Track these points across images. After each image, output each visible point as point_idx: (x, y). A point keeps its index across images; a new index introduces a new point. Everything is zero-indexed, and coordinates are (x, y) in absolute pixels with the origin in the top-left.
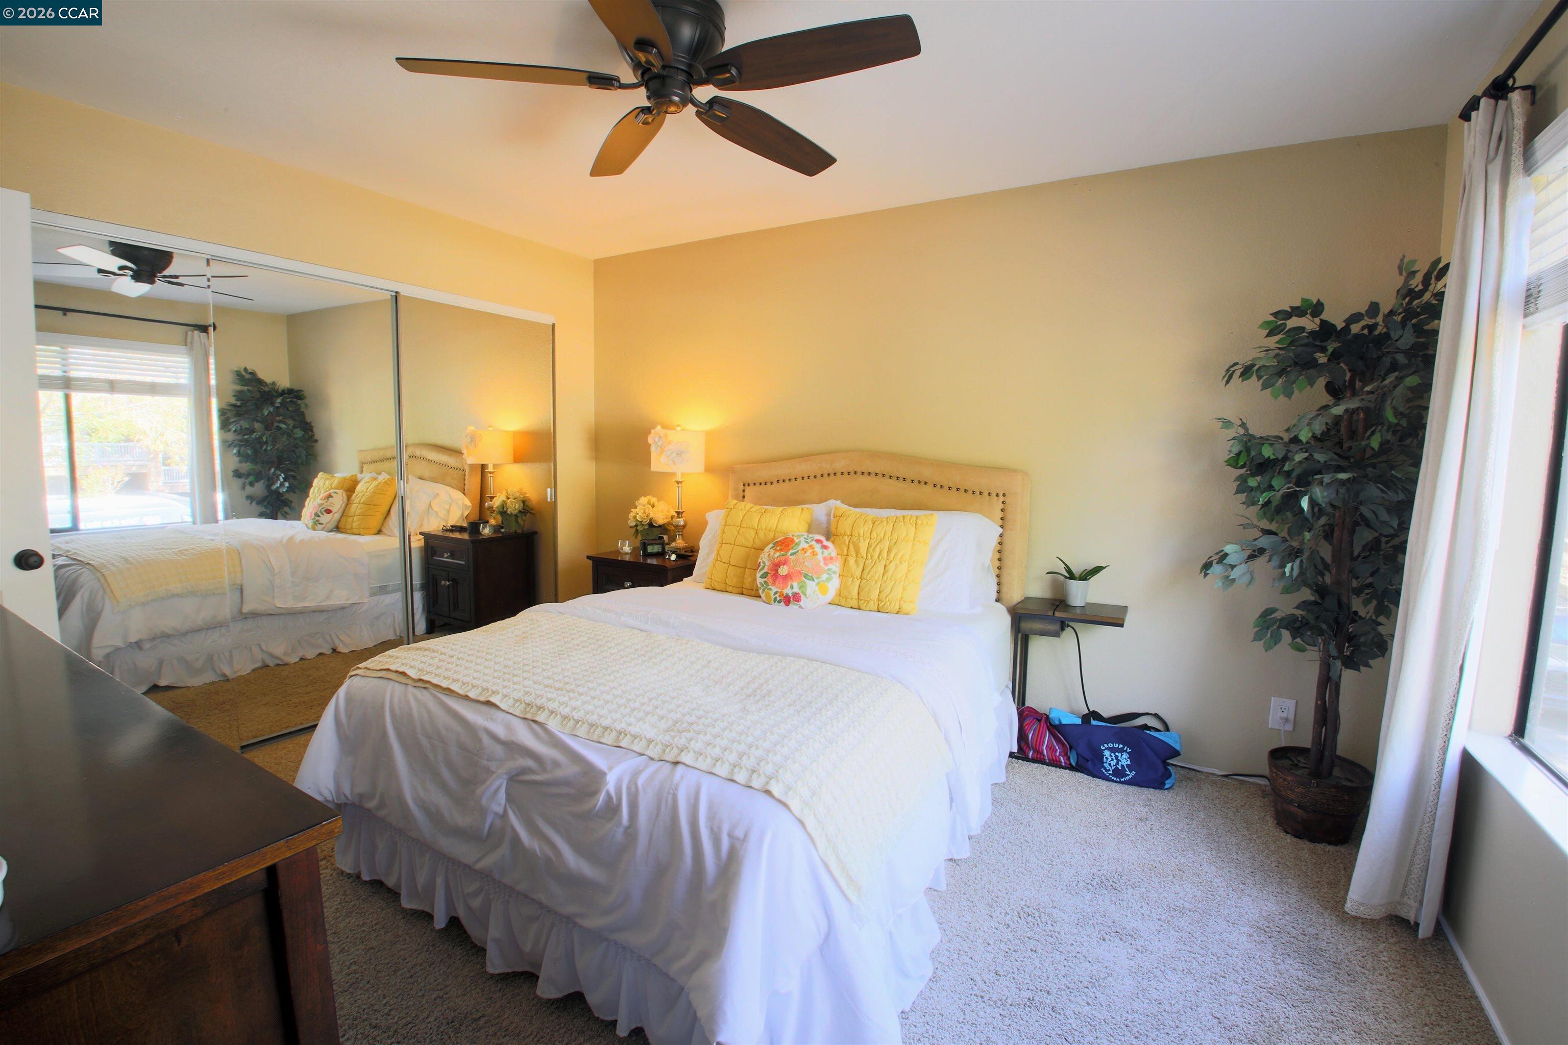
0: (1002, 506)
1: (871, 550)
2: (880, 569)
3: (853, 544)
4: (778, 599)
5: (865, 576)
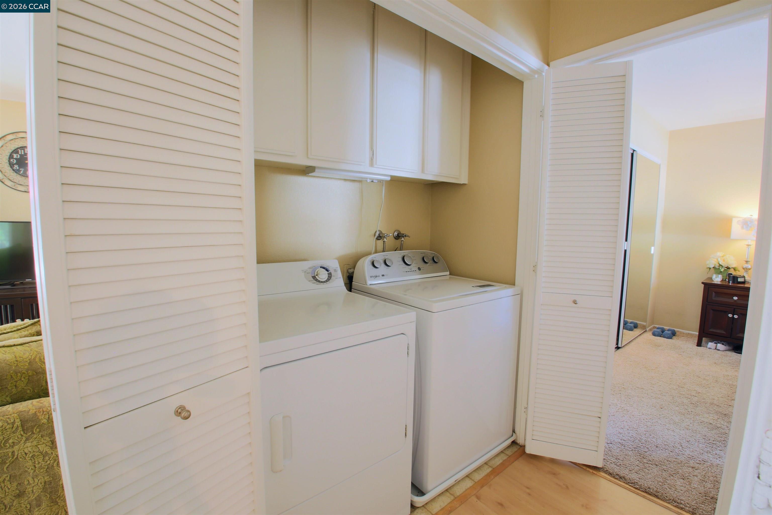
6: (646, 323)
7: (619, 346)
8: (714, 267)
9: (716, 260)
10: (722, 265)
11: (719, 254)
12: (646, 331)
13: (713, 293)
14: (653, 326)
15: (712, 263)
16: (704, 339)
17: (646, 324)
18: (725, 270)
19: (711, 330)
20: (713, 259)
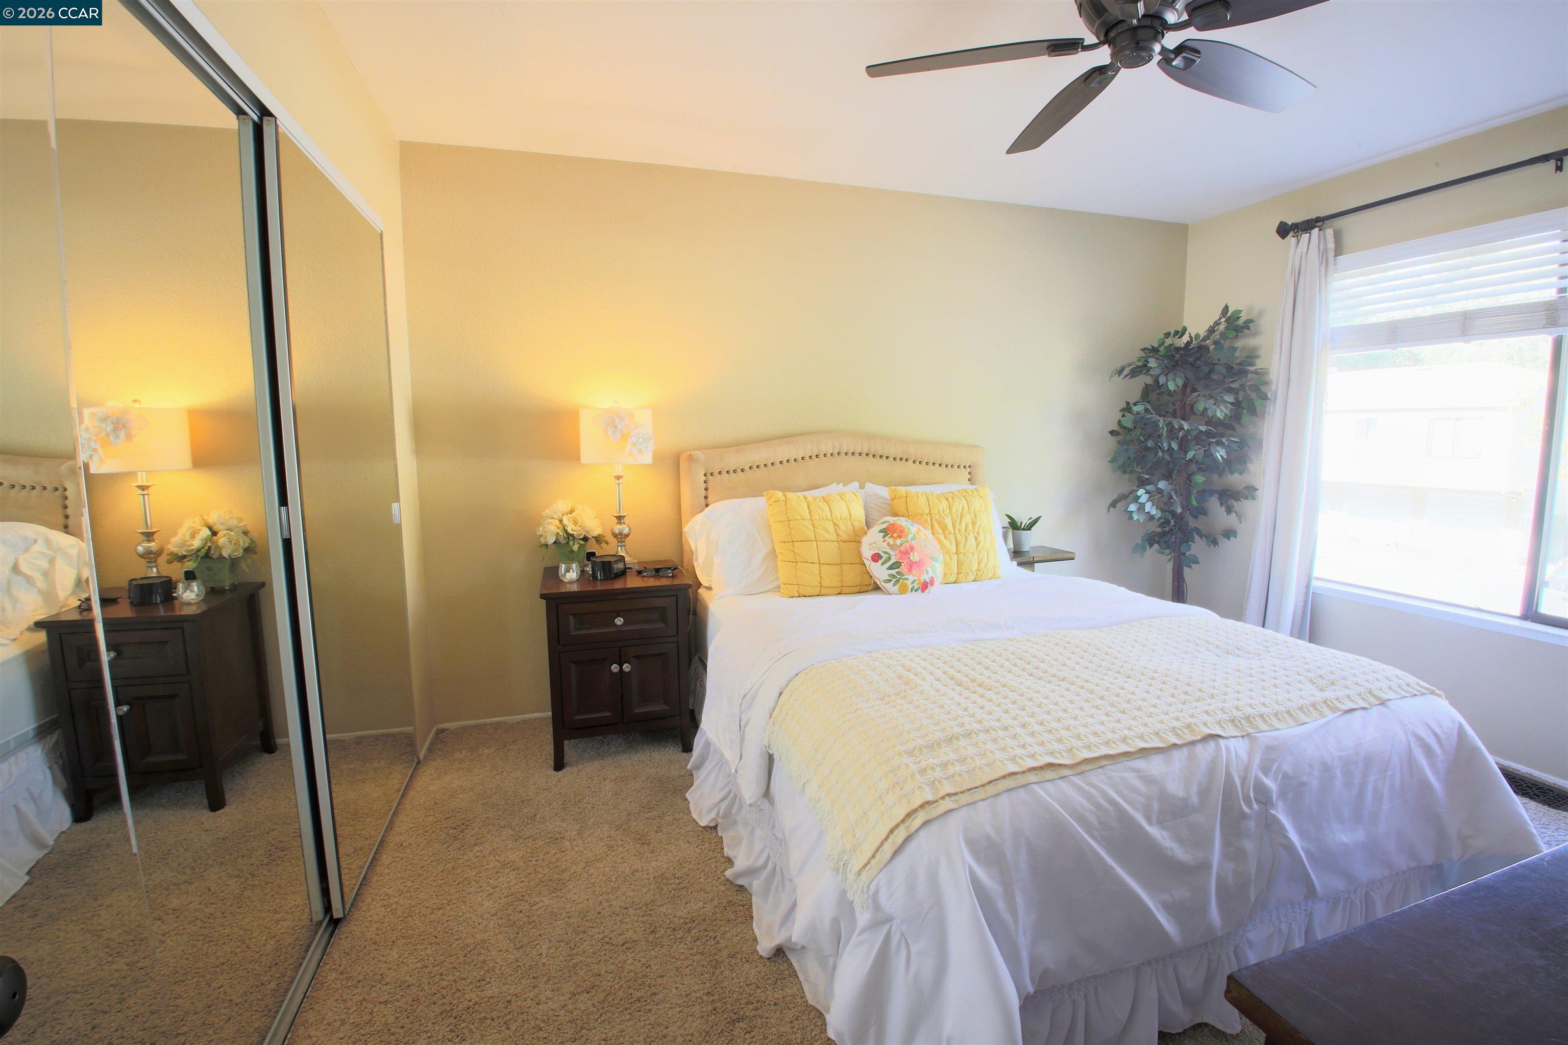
0: (969, 476)
1: (957, 525)
2: (971, 540)
3: (938, 522)
4: (916, 587)
5: (962, 550)
6: (412, 728)
7: (337, 913)
8: (555, 542)
9: (557, 522)
10: (572, 535)
11: (561, 506)
12: (419, 762)
13: (571, 617)
14: (434, 731)
15: (550, 531)
16: (566, 742)
17: (415, 730)
18: (581, 546)
19: (578, 717)
20: (550, 520)
